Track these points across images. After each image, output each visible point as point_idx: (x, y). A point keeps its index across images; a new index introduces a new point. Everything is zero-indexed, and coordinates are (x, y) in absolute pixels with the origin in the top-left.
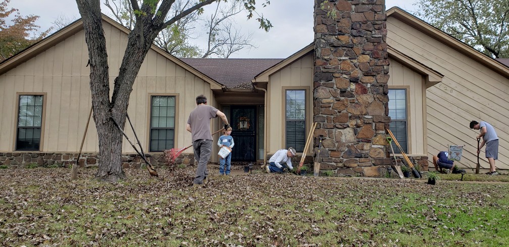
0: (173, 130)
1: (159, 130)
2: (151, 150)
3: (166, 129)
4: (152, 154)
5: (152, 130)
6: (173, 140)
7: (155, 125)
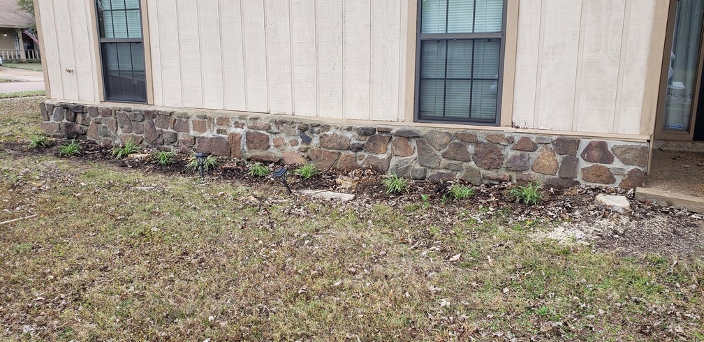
0: (497, 41)
1: (446, 41)
2: (420, 115)
3: (473, 41)
4: (423, 128)
5: (423, 43)
6: (499, 80)
7: (435, 26)
